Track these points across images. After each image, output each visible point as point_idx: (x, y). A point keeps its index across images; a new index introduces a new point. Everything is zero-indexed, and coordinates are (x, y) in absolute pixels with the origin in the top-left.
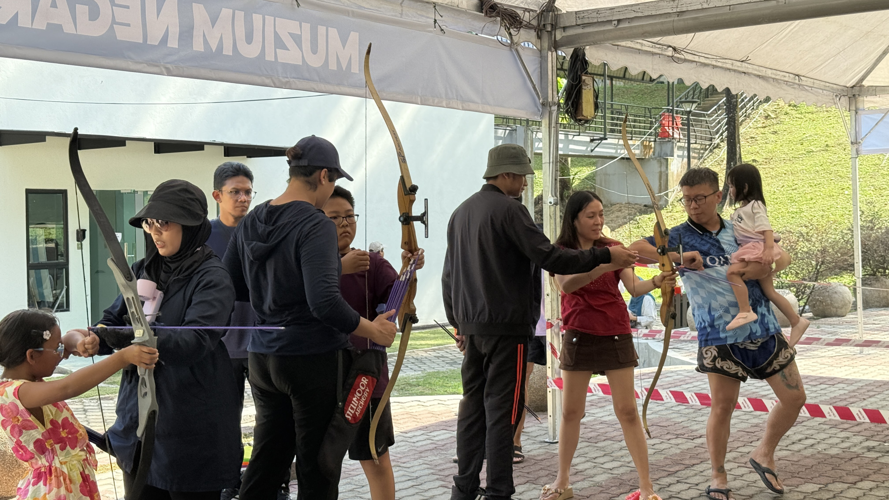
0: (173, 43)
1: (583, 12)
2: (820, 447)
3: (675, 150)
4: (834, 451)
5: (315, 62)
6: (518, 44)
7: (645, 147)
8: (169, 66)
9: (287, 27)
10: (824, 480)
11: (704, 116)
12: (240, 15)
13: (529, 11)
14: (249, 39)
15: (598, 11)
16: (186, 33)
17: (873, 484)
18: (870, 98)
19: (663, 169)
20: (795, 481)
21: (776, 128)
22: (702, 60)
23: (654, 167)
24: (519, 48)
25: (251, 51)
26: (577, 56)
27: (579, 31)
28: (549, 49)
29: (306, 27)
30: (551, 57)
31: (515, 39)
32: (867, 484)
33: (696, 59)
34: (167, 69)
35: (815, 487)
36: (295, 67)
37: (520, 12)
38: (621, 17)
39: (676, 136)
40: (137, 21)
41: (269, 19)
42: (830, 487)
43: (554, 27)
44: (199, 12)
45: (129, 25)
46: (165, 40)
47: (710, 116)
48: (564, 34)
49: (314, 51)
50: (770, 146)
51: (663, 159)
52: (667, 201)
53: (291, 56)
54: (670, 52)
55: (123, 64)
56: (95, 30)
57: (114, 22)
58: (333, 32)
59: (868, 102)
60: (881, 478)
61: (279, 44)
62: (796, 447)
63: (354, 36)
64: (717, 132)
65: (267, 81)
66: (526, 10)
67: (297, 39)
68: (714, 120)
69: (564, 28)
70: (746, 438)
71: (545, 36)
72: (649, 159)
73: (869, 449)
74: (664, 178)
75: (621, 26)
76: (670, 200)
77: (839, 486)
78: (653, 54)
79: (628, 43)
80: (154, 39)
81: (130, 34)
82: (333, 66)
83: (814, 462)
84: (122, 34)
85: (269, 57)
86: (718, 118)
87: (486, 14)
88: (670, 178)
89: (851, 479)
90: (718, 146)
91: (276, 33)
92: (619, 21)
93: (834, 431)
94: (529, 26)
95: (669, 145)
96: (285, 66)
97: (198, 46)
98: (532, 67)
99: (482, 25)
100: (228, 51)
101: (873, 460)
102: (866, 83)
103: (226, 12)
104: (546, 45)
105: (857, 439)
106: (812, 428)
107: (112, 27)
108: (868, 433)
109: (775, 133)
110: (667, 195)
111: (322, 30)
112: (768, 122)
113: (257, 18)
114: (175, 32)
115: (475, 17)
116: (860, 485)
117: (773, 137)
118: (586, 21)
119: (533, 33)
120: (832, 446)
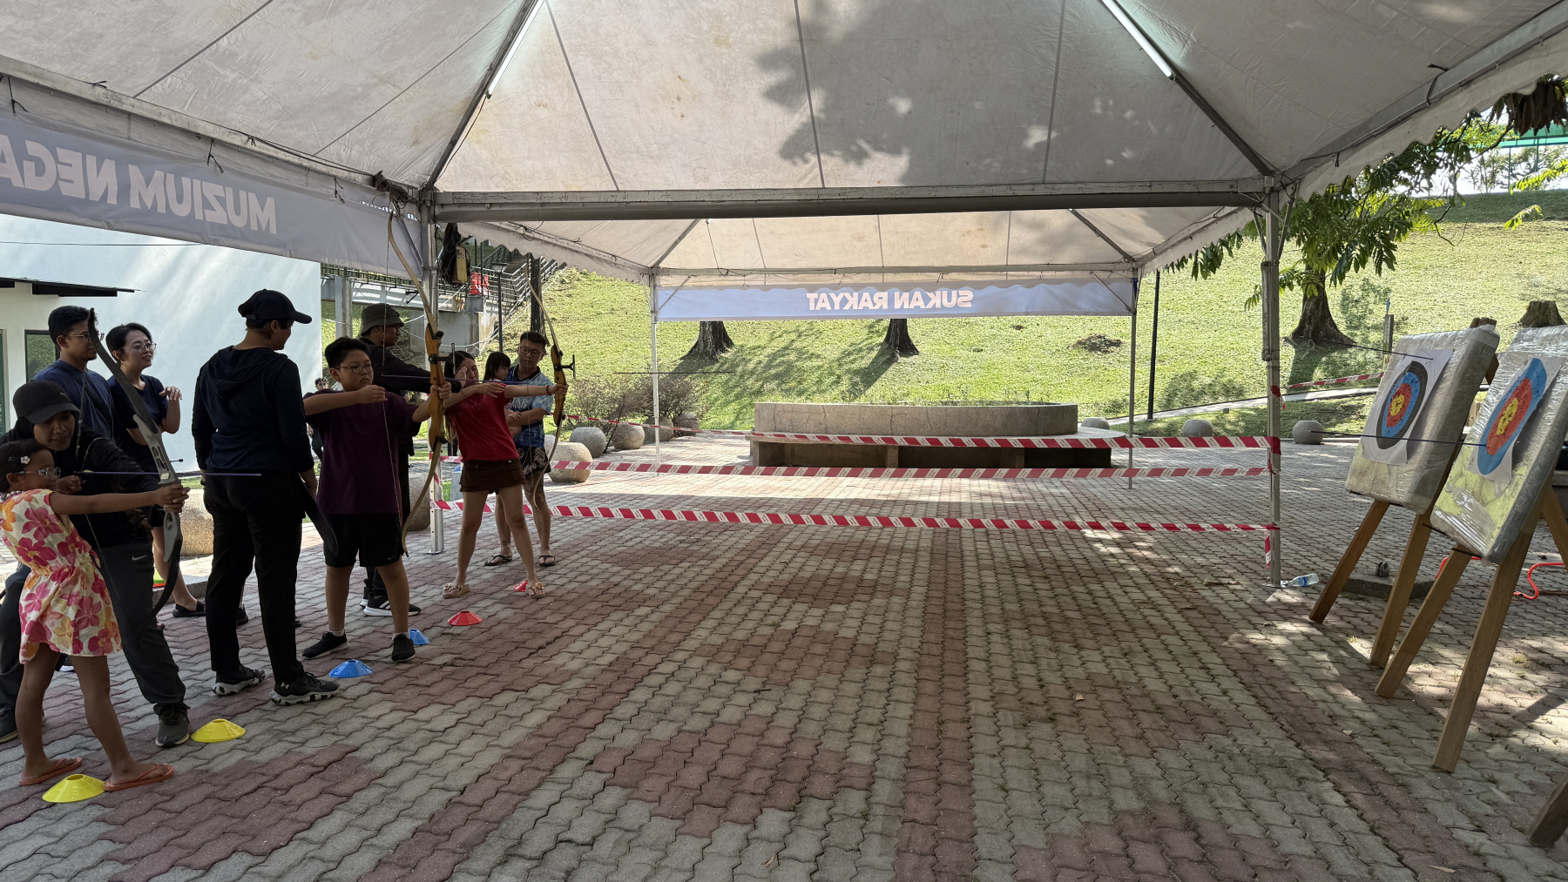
0: (112, 200)
1: (460, 193)
2: (647, 543)
3: (485, 305)
4: (657, 545)
5: (238, 222)
6: (403, 216)
7: (457, 302)
8: (109, 221)
9: (213, 190)
10: (656, 564)
11: (509, 277)
12: (171, 177)
13: (412, 188)
14: (180, 200)
15: (472, 194)
16: (124, 190)
17: (689, 564)
18: (664, 277)
19: (474, 322)
20: (637, 566)
21: (571, 291)
22: (546, 239)
23: (466, 319)
24: (405, 220)
25: (182, 210)
26: (452, 229)
27: (456, 209)
28: (429, 222)
29: (229, 190)
30: (430, 228)
31: (402, 211)
32: (685, 565)
33: (541, 237)
34: (108, 223)
35: (651, 569)
36: (222, 226)
37: (405, 188)
38: (493, 202)
39: (485, 293)
40: (79, 178)
41: (197, 183)
42: (661, 568)
43: (434, 203)
44: (135, 173)
45: (71, 182)
46: (105, 196)
47: (515, 277)
48: (442, 210)
49: (238, 213)
50: (566, 307)
51: (474, 314)
52: (478, 351)
53: (217, 216)
54: (521, 231)
55: (69, 218)
56: (42, 185)
57: (58, 178)
58: (252, 196)
59: (663, 281)
60: (694, 559)
61: (207, 205)
62: (630, 544)
63: (270, 201)
64: (520, 292)
65: (198, 238)
66: (409, 187)
67: (222, 201)
68: (518, 281)
69: (442, 205)
70: (591, 540)
71: (424, 209)
72: (461, 313)
73: (681, 542)
74: (474, 330)
75: (493, 209)
76: (481, 350)
77: (667, 567)
78: (509, 231)
79: (497, 224)
80: (96, 195)
81: (74, 190)
82: (254, 227)
83: (646, 553)
84: (66, 190)
85: (199, 216)
86: (521, 279)
87: (378, 189)
88: (480, 330)
89: (674, 562)
90: (521, 304)
91: (202, 194)
92: (491, 204)
93: (653, 531)
94: (412, 201)
95: (479, 301)
96: (212, 224)
97: (135, 204)
98: (414, 236)
99: (373, 197)
100: (161, 209)
101: (685, 549)
102: (662, 265)
103: (158, 174)
104: (425, 218)
105: (671, 535)
106: (637, 530)
107: (56, 183)
108: (678, 531)
109: (570, 296)
110: (478, 345)
111: (242, 194)
112: (563, 286)
113: (186, 181)
114: (113, 189)
115: (368, 190)
116: (680, 565)
117: (568, 300)
118: (462, 201)
119: (414, 207)
120: (655, 541)
